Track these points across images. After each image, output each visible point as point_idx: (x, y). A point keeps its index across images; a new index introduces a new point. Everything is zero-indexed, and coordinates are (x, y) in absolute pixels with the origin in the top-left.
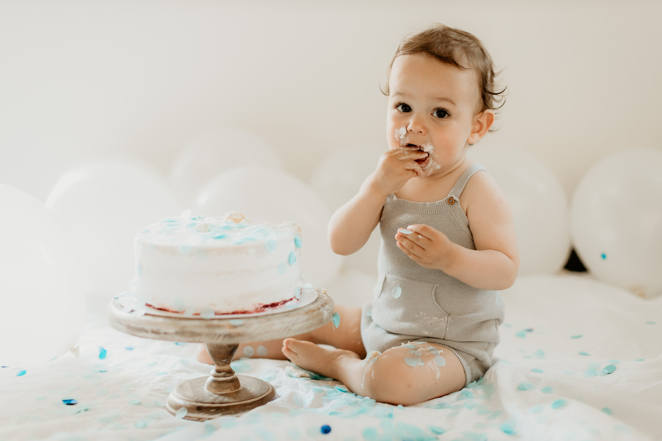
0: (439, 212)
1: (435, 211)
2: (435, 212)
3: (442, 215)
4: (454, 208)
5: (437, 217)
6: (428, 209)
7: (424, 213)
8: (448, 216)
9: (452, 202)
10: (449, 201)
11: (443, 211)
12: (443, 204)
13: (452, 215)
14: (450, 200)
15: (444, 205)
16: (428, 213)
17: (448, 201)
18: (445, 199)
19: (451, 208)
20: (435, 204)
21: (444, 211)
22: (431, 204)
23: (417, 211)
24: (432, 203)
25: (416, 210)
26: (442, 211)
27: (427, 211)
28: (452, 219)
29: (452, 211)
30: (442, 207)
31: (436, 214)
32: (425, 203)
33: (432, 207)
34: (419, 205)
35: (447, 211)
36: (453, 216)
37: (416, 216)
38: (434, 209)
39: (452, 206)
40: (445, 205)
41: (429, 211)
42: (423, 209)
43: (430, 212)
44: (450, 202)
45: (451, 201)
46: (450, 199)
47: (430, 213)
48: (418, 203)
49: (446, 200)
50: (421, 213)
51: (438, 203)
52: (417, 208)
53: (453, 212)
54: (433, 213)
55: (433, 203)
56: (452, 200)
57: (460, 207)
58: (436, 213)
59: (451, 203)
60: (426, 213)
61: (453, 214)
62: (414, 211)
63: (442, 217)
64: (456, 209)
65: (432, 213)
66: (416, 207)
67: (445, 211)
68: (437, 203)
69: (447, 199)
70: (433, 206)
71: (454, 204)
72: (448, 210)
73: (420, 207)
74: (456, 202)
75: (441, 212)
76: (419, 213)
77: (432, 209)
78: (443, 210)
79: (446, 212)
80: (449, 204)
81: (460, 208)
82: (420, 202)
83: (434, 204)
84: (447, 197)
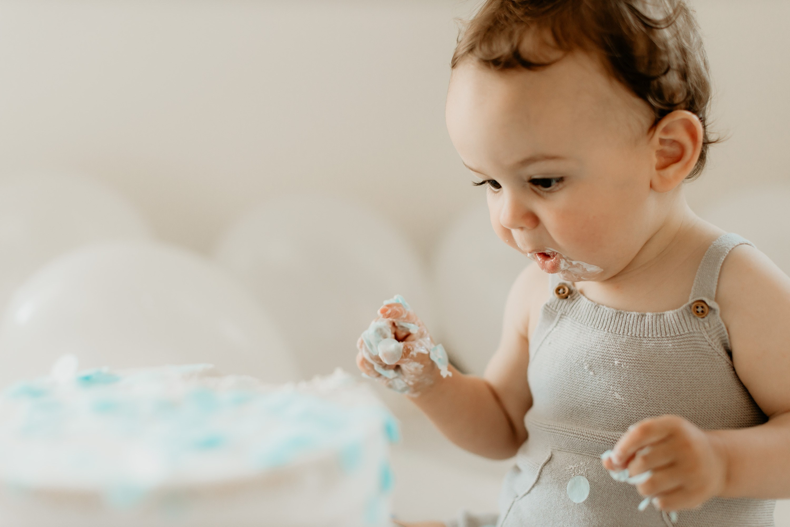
0: (673, 335)
1: (664, 331)
2: (666, 334)
3: (681, 340)
4: (707, 325)
5: (670, 345)
6: (650, 327)
7: (641, 336)
8: (694, 342)
9: (702, 312)
10: (696, 310)
11: (682, 333)
12: (681, 318)
13: (703, 339)
14: (697, 307)
15: (685, 319)
16: (650, 335)
17: (694, 311)
18: (684, 306)
19: (701, 324)
20: (665, 317)
21: (684, 331)
22: (657, 315)
23: (626, 330)
24: (659, 313)
25: (622, 329)
26: (680, 333)
27: (646, 332)
28: (706, 349)
29: (704, 330)
30: (681, 323)
31: (668, 337)
32: (643, 313)
33: (658, 322)
34: (631, 316)
35: (691, 331)
36: (706, 341)
37: (624, 341)
38: (663, 326)
39: (701, 320)
40: (687, 318)
41: (653, 331)
42: (638, 327)
43: (655, 333)
44: (698, 312)
45: (700, 310)
46: (699, 306)
47: (654, 336)
48: (628, 313)
49: (688, 308)
50: (633, 335)
51: (671, 316)
52: (626, 323)
53: (707, 332)
54: (661, 335)
55: (661, 313)
56: (702, 307)
57: (721, 322)
58: (668, 335)
59: (700, 313)
60: (646, 336)
61: (707, 338)
62: (618, 331)
63: (682, 344)
64: (712, 327)
65: (658, 336)
66: (624, 322)
67: (686, 331)
68: (668, 315)
69: (690, 306)
70: (661, 320)
71: (706, 315)
72: (695, 330)
73: (631, 322)
74: (712, 312)
75: (678, 333)
76: (629, 334)
77: (658, 326)
78: (682, 330)
79: (690, 333)
80: (694, 317)
81: (720, 325)
82: (632, 311)
83: (662, 316)
84: (691, 301)
